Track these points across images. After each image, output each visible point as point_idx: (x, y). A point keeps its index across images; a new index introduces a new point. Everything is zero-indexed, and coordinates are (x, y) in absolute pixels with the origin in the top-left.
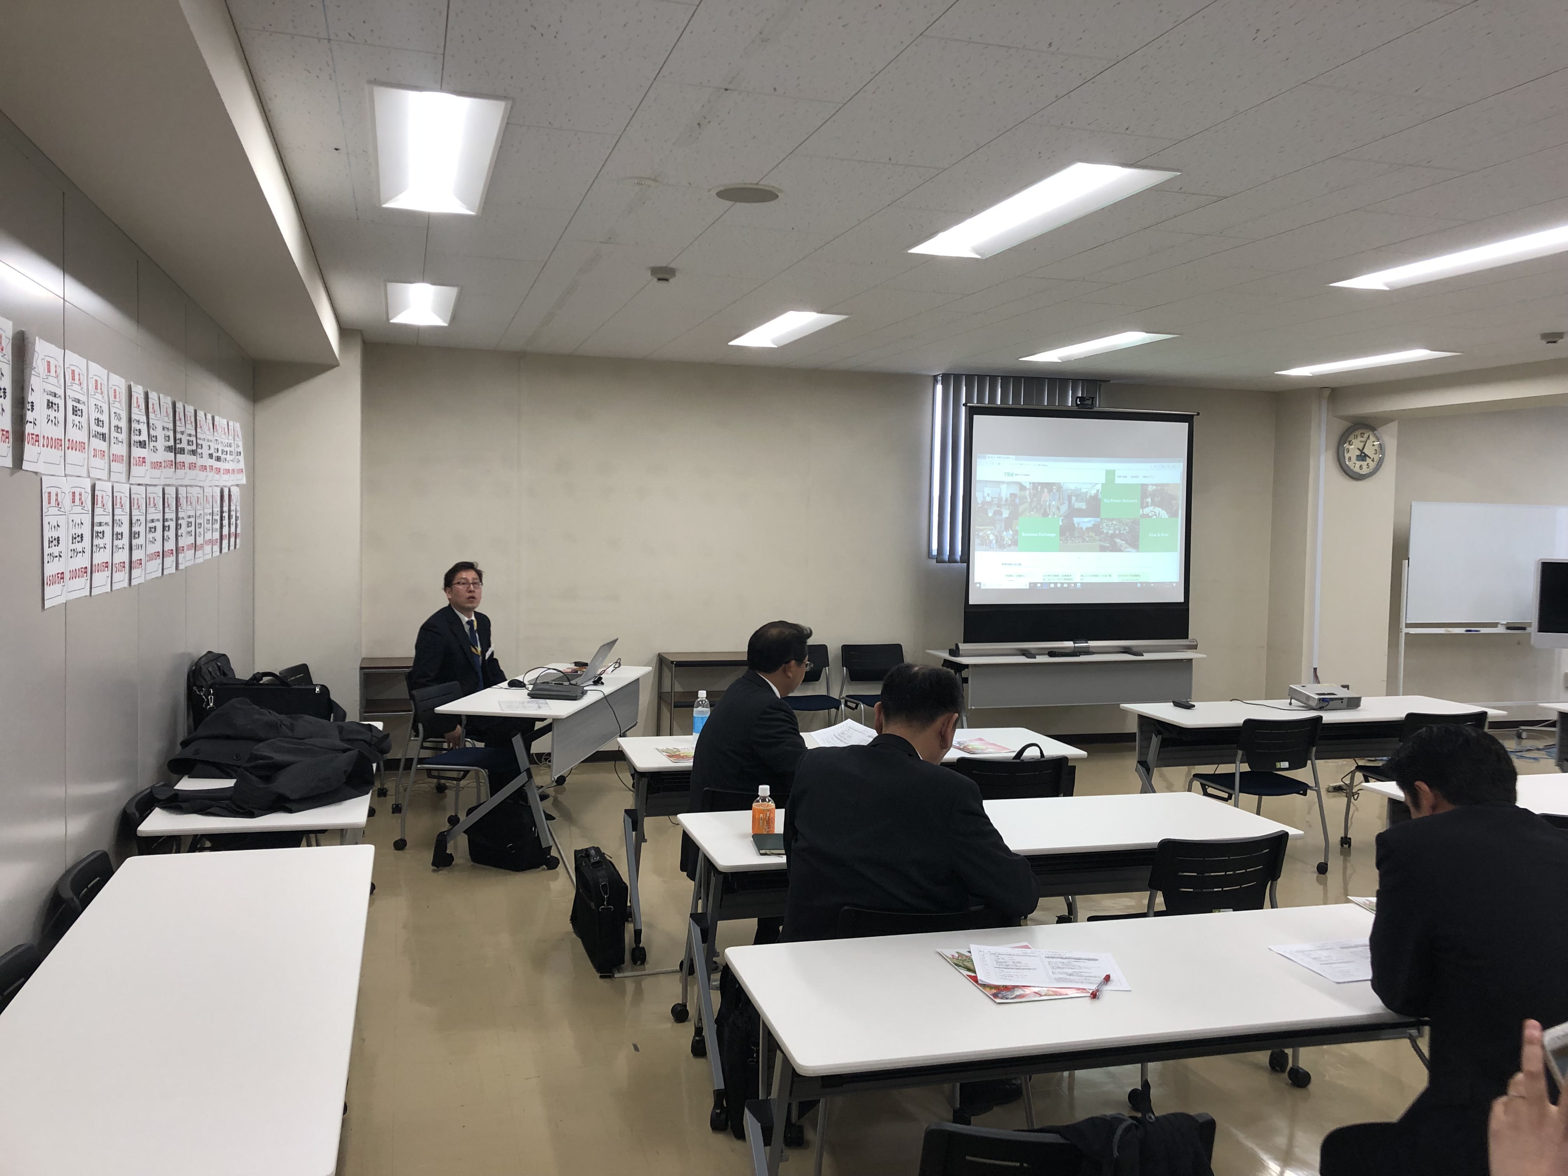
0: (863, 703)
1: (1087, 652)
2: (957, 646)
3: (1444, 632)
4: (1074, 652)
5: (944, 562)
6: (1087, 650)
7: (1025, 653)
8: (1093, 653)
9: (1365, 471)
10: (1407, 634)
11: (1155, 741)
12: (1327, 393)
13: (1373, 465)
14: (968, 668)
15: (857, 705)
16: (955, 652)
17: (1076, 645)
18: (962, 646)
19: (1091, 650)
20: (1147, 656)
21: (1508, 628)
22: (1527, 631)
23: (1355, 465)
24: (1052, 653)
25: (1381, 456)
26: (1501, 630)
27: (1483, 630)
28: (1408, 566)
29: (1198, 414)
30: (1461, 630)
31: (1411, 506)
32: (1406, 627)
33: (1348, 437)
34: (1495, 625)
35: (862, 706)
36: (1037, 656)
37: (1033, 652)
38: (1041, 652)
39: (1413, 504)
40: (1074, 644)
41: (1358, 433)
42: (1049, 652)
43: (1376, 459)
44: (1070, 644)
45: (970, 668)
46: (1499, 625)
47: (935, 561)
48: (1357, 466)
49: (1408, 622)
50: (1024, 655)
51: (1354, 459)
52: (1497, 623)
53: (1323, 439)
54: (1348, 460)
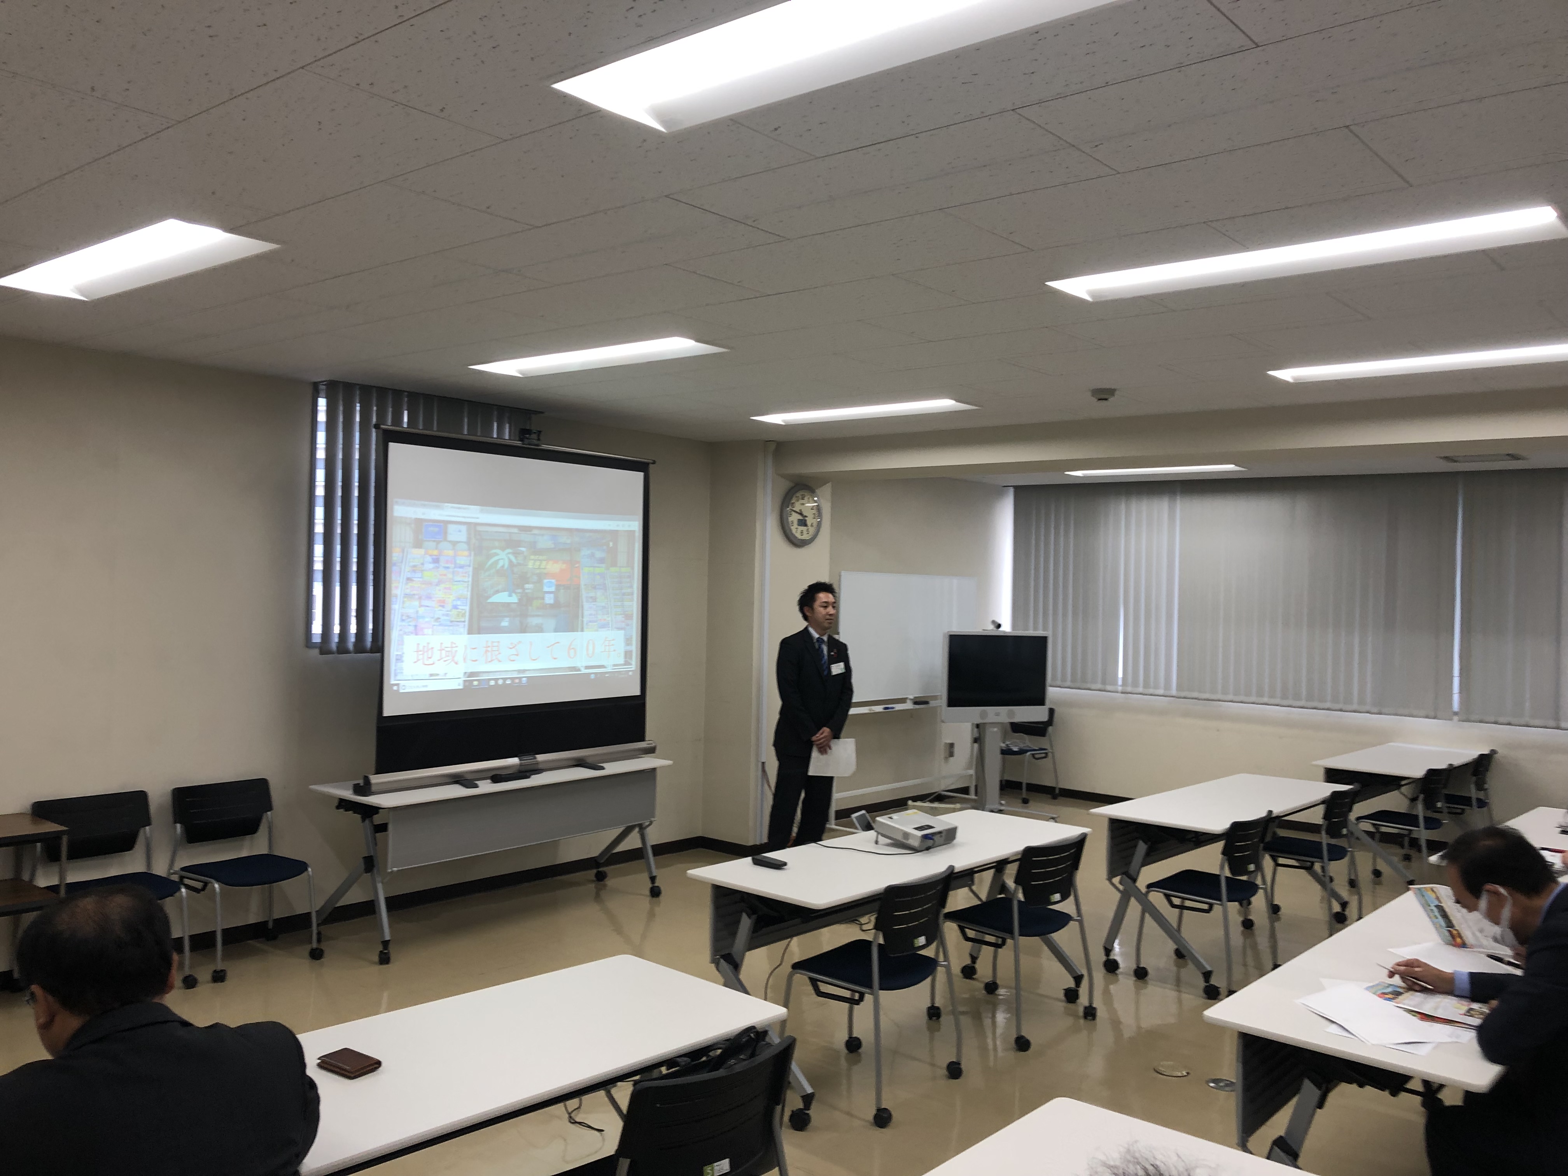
0: (218, 881)
1: (537, 771)
2: (366, 778)
3: (867, 712)
4: (520, 772)
5: (330, 652)
6: (535, 767)
7: (460, 781)
8: (543, 772)
9: (806, 537)
11: (746, 923)
12: (773, 447)
13: (812, 530)
14: (385, 813)
15: (206, 884)
17: (522, 762)
19: (540, 766)
20: (608, 770)
21: (916, 703)
22: (930, 706)
23: (798, 531)
25: (818, 520)
26: (909, 706)
27: (899, 707)
29: (654, 462)
30: (879, 709)
31: (840, 576)
33: (791, 498)
34: (903, 701)
36: (478, 784)
38: (480, 776)
39: (842, 574)
40: (520, 760)
41: (799, 494)
43: (815, 524)
44: (515, 761)
45: (388, 812)
46: (908, 701)
47: (318, 651)
48: (799, 531)
51: (796, 523)
52: (907, 698)
53: (769, 499)
54: (790, 523)
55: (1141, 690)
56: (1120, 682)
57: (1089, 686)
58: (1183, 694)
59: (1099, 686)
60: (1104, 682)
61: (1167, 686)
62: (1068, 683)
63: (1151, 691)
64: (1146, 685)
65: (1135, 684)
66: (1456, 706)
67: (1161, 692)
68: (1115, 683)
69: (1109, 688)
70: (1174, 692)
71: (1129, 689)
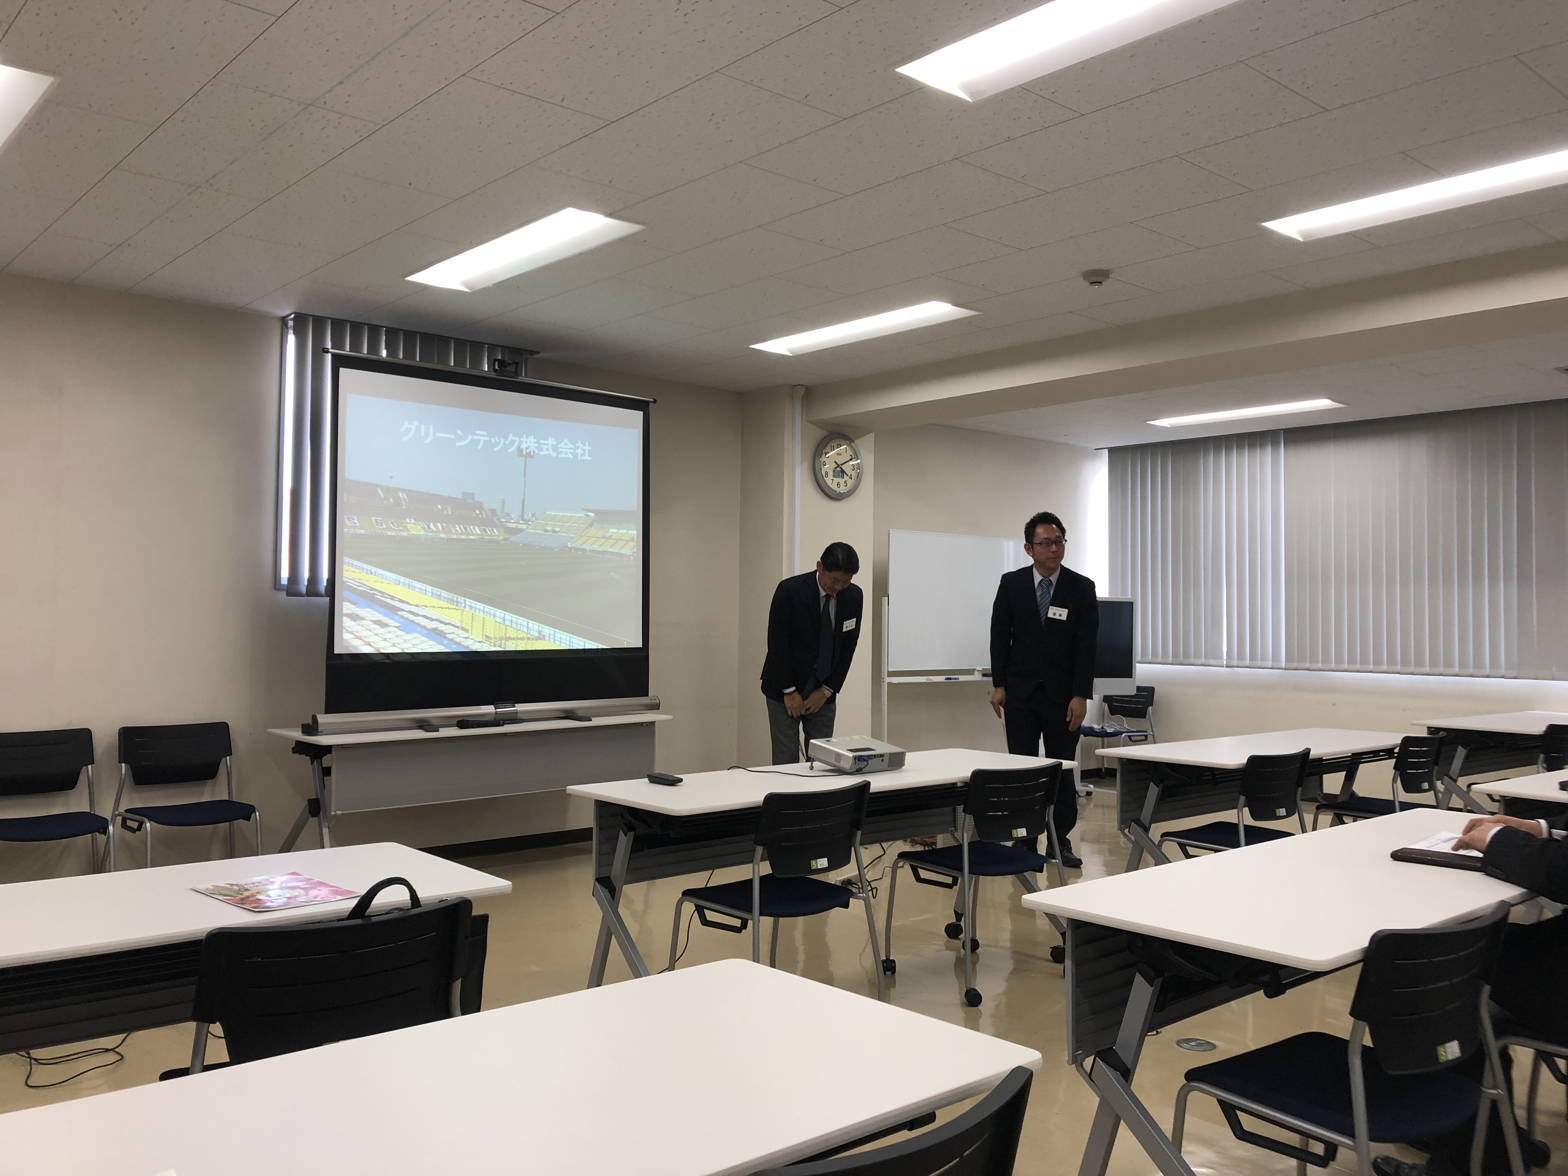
0: (150, 820)
1: (514, 719)
2: (314, 718)
3: (926, 681)
4: (495, 719)
5: (298, 594)
6: (514, 717)
7: (422, 725)
8: (522, 721)
9: (843, 489)
10: (889, 684)
11: (624, 842)
12: (801, 392)
13: (850, 483)
14: (330, 752)
15: (141, 824)
16: (311, 728)
17: (497, 710)
18: (323, 719)
19: (520, 716)
20: (597, 722)
23: (831, 482)
24: (463, 723)
25: (858, 471)
26: (978, 678)
27: (962, 678)
28: (888, 605)
29: (655, 401)
30: (941, 679)
31: (889, 534)
32: (888, 676)
33: (823, 448)
34: (971, 672)
35: (148, 825)
36: (440, 729)
37: (435, 722)
38: (447, 722)
39: (891, 532)
40: (496, 709)
41: (833, 444)
42: (458, 722)
43: (854, 476)
44: (489, 709)
45: (334, 752)
46: (976, 672)
47: (284, 594)
48: (835, 484)
49: (890, 670)
50: (421, 727)
51: (831, 474)
52: (974, 670)
53: (798, 448)
54: (824, 476)
55: (1248, 662)
56: (1225, 657)
57: (1192, 661)
58: (1293, 665)
59: (1203, 661)
60: (1206, 658)
61: (1276, 657)
62: (1170, 660)
63: (1259, 663)
64: (1253, 657)
65: (1241, 656)
67: (1270, 664)
68: (1221, 658)
69: (1211, 662)
70: (1283, 664)
71: (1235, 663)
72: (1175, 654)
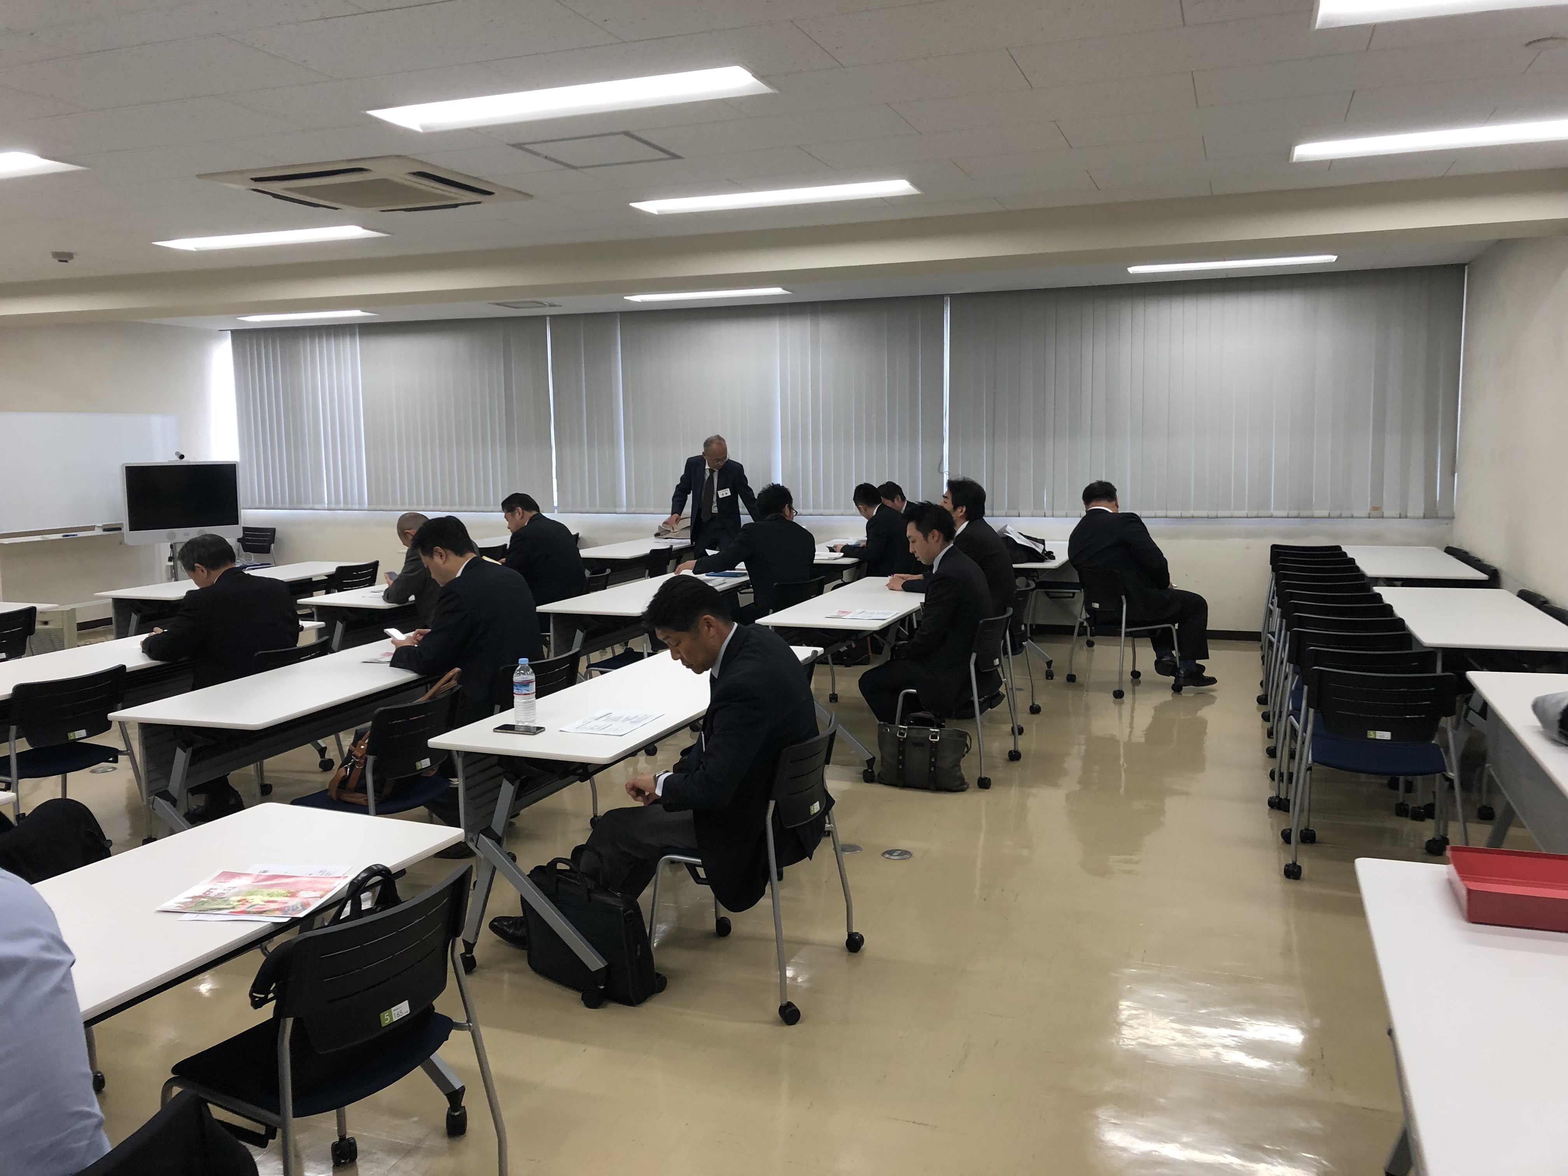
3: (40, 539)
21: (105, 530)
22: (122, 531)
26: (98, 532)
27: (81, 534)
30: (59, 536)
34: (92, 528)
46: (96, 528)
52: (95, 526)
55: (342, 506)
56: (326, 502)
57: (304, 506)
58: (373, 507)
59: (310, 506)
60: (313, 503)
61: (361, 502)
62: (287, 506)
63: (349, 507)
64: (345, 502)
65: (337, 502)
66: (556, 504)
67: (357, 507)
69: (316, 506)
70: (366, 506)
71: (333, 506)
72: (291, 501)
